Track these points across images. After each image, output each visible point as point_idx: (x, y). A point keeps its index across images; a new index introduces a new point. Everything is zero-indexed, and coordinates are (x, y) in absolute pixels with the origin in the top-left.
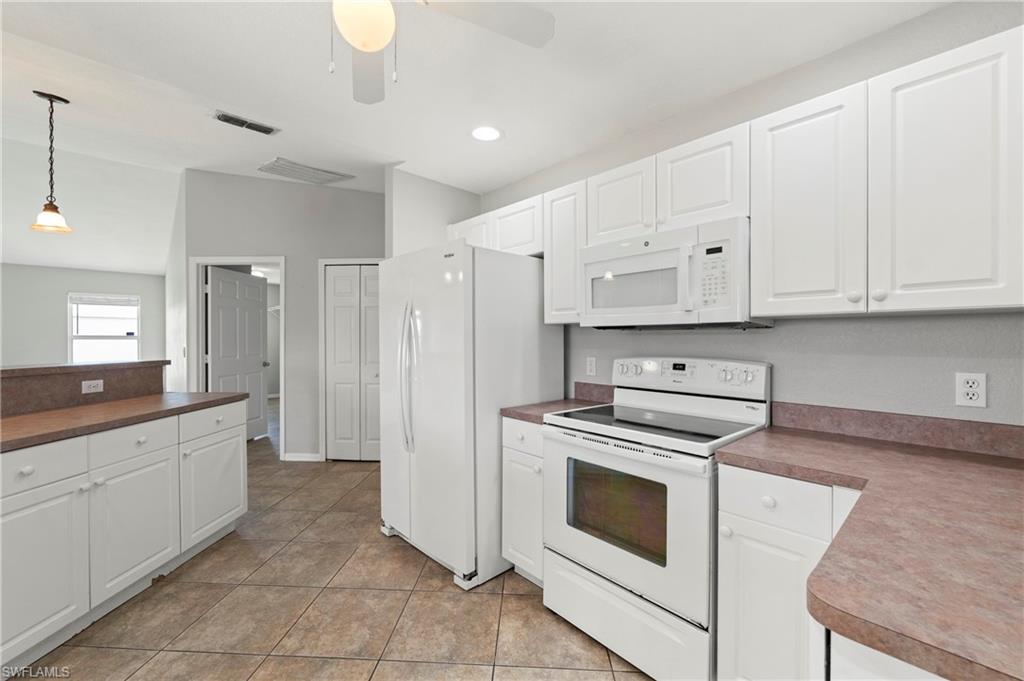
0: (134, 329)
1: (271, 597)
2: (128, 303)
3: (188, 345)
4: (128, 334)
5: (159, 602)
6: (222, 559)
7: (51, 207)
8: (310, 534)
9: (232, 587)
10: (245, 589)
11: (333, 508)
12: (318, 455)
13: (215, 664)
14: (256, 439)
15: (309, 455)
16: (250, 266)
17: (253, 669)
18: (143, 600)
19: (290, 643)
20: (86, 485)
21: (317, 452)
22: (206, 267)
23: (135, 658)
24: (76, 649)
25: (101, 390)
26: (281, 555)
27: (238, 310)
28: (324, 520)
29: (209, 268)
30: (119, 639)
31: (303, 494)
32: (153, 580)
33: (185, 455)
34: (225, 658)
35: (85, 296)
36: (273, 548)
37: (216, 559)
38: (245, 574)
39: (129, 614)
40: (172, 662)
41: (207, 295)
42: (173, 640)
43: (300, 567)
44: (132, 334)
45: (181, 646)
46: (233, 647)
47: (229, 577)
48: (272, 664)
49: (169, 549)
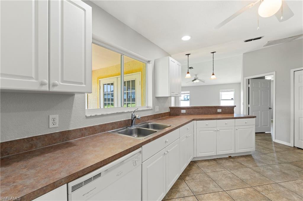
0: (233, 98)
1: (257, 175)
2: (232, 91)
3: (244, 102)
4: (232, 99)
5: (229, 161)
6: (246, 160)
7: (213, 74)
8: (277, 167)
9: (246, 167)
10: (250, 169)
11: (291, 163)
12: (290, 144)
13: (238, 180)
14: (266, 132)
15: (286, 143)
16: (264, 77)
17: (247, 187)
18: (227, 159)
19: (259, 189)
20: (216, 130)
21: (290, 142)
22: (249, 79)
23: (223, 168)
24: (214, 161)
25: (221, 111)
26: (264, 167)
27: (259, 91)
28: (285, 165)
29: (250, 80)
30: (221, 163)
31: (280, 154)
32: (229, 156)
33: (236, 129)
34: (240, 180)
35: (223, 90)
36: (262, 164)
37: (244, 159)
38: (251, 166)
39: (223, 160)
40: (229, 173)
41: (249, 87)
42: (231, 170)
43: (269, 173)
44: (233, 99)
45: (232, 172)
46: (243, 180)
47: (246, 164)
48: (252, 189)
49: (232, 151)
